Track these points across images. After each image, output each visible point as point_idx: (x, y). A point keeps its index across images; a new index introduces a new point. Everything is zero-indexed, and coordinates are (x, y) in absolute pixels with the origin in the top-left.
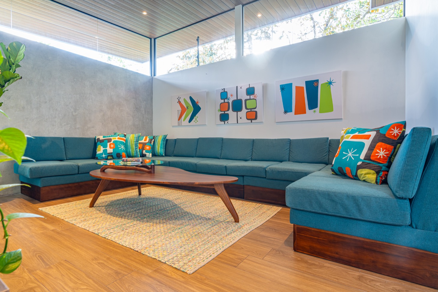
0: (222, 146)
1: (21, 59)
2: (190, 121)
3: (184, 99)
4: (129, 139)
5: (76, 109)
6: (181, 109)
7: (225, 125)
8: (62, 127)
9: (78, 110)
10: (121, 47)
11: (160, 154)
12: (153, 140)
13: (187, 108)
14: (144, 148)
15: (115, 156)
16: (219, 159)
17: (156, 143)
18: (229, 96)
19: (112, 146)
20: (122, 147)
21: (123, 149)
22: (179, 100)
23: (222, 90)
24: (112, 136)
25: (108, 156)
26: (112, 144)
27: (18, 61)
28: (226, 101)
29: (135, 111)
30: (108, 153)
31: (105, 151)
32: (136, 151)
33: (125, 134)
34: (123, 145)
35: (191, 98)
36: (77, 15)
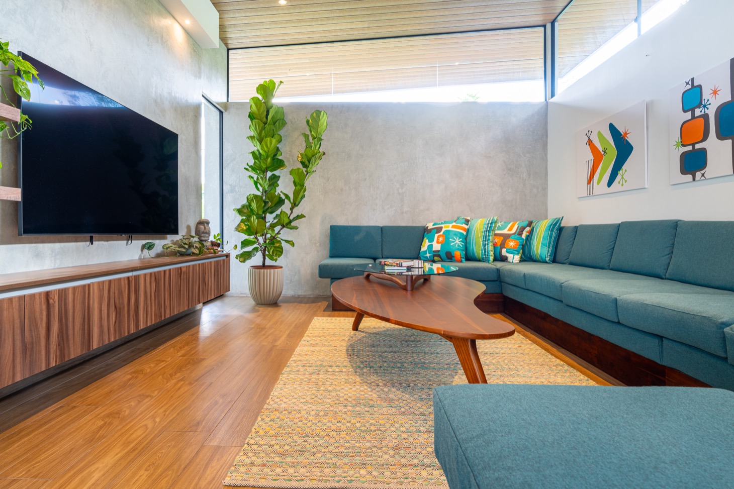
0: (673, 244)
1: (324, 130)
2: (610, 184)
3: (599, 134)
4: (474, 229)
5: (403, 183)
6: (592, 158)
7: (695, 183)
8: (384, 212)
9: (406, 185)
10: (502, 64)
11: (541, 257)
12: (528, 229)
13: (605, 152)
14: (504, 244)
15: (444, 256)
16: (662, 279)
17: (535, 235)
18: (706, 95)
19: (441, 239)
20: (457, 242)
21: (459, 246)
22: (589, 138)
23: (688, 83)
24: (442, 223)
25: (434, 256)
26: (441, 235)
27: (320, 133)
28: (698, 112)
29: (505, 175)
30: (434, 251)
31: (430, 247)
32: (485, 249)
33: (469, 218)
34: (460, 238)
35: (612, 127)
36: (411, 44)
